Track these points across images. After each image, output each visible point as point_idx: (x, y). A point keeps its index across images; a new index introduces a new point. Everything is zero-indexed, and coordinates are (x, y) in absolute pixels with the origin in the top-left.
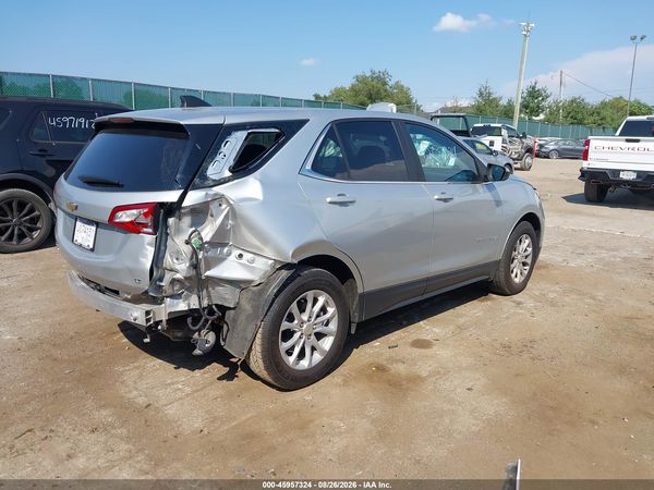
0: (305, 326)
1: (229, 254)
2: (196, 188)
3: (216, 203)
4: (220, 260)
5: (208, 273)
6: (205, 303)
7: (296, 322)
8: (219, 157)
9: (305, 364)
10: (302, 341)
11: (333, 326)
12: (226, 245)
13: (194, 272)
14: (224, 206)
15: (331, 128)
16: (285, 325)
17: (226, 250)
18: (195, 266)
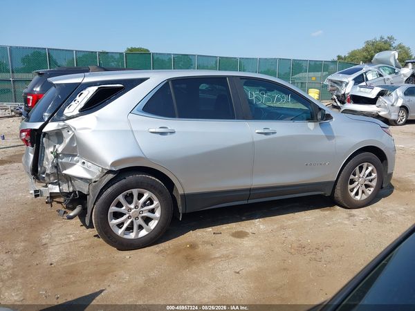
0: (132, 211)
1: (78, 161)
2: (54, 121)
3: (66, 131)
4: (72, 165)
5: (64, 172)
6: (71, 189)
7: (124, 208)
8: (73, 103)
9: (132, 236)
10: (130, 221)
11: (158, 214)
12: (76, 156)
13: (55, 171)
14: (70, 132)
15: (167, 83)
16: (113, 209)
17: (76, 158)
18: (56, 166)
